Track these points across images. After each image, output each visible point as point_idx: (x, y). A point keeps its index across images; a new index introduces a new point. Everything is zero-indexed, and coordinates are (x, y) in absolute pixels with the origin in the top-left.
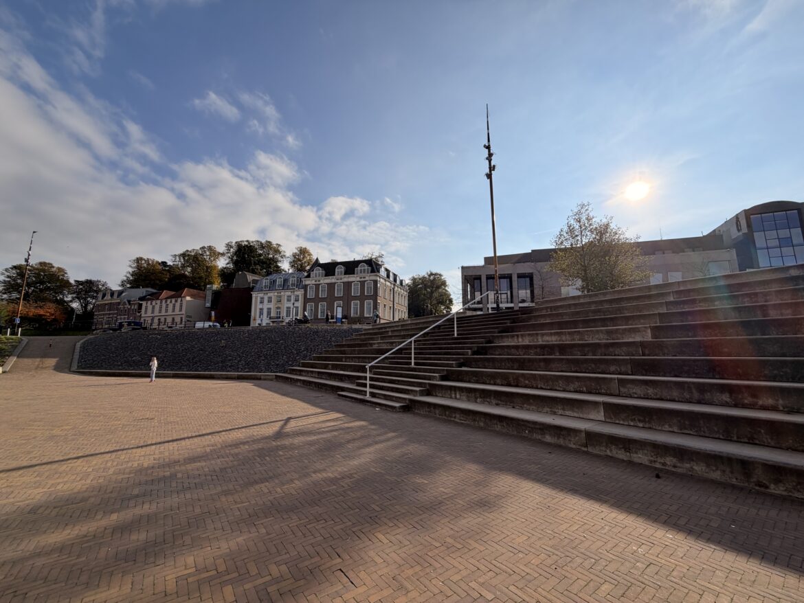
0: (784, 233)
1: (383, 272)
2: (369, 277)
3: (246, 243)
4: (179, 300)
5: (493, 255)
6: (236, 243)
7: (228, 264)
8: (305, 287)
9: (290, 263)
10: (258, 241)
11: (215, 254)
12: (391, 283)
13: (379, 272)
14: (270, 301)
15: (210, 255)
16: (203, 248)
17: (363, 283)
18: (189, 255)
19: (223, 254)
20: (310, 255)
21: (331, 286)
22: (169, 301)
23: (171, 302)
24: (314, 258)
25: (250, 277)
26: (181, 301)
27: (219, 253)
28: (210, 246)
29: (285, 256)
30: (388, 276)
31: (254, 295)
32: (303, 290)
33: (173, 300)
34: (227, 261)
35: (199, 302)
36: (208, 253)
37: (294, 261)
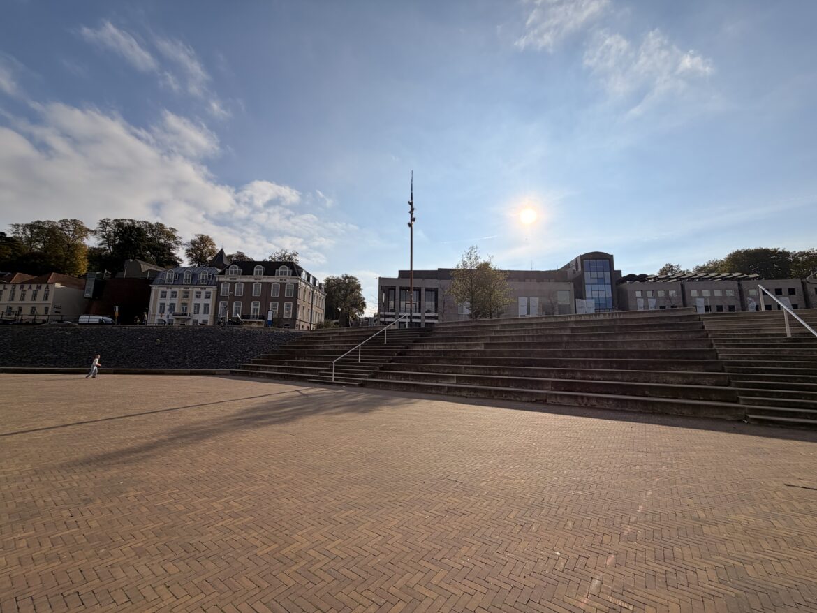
0: (601, 274)
1: (304, 276)
2: (290, 280)
3: (129, 223)
4: (44, 287)
5: (409, 269)
6: (115, 220)
7: (102, 244)
8: (219, 284)
9: (187, 251)
10: (145, 222)
11: (80, 229)
12: (311, 287)
13: (300, 275)
14: (174, 295)
15: (75, 231)
16: (65, 221)
17: (283, 285)
18: (40, 228)
19: (95, 232)
20: (213, 244)
21: (248, 286)
22: (26, 287)
23: (30, 288)
24: (218, 248)
25: (145, 267)
26: (47, 287)
27: (88, 230)
28: (75, 220)
29: (180, 242)
30: (308, 280)
31: (154, 288)
32: (215, 287)
33: (34, 287)
34: (101, 241)
35: (73, 291)
36: (71, 228)
37: (192, 249)
